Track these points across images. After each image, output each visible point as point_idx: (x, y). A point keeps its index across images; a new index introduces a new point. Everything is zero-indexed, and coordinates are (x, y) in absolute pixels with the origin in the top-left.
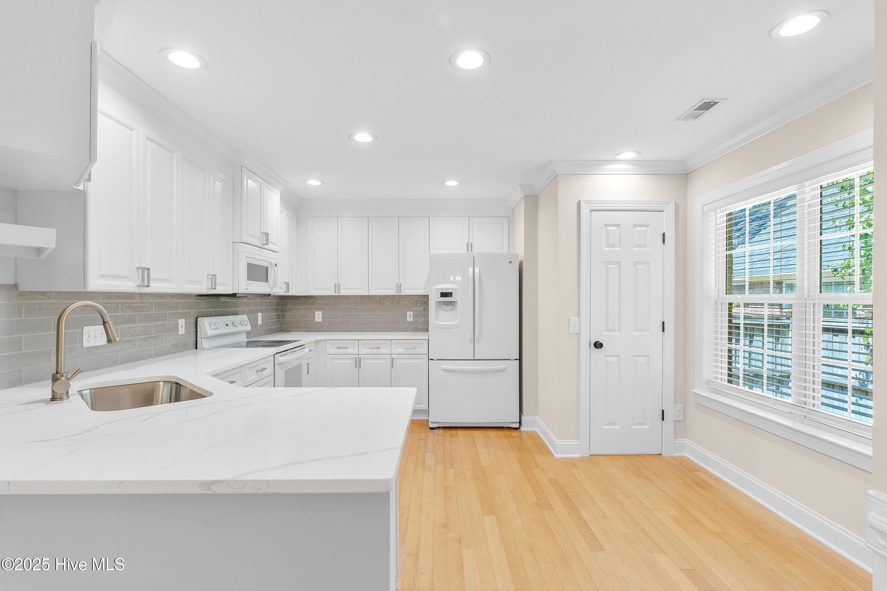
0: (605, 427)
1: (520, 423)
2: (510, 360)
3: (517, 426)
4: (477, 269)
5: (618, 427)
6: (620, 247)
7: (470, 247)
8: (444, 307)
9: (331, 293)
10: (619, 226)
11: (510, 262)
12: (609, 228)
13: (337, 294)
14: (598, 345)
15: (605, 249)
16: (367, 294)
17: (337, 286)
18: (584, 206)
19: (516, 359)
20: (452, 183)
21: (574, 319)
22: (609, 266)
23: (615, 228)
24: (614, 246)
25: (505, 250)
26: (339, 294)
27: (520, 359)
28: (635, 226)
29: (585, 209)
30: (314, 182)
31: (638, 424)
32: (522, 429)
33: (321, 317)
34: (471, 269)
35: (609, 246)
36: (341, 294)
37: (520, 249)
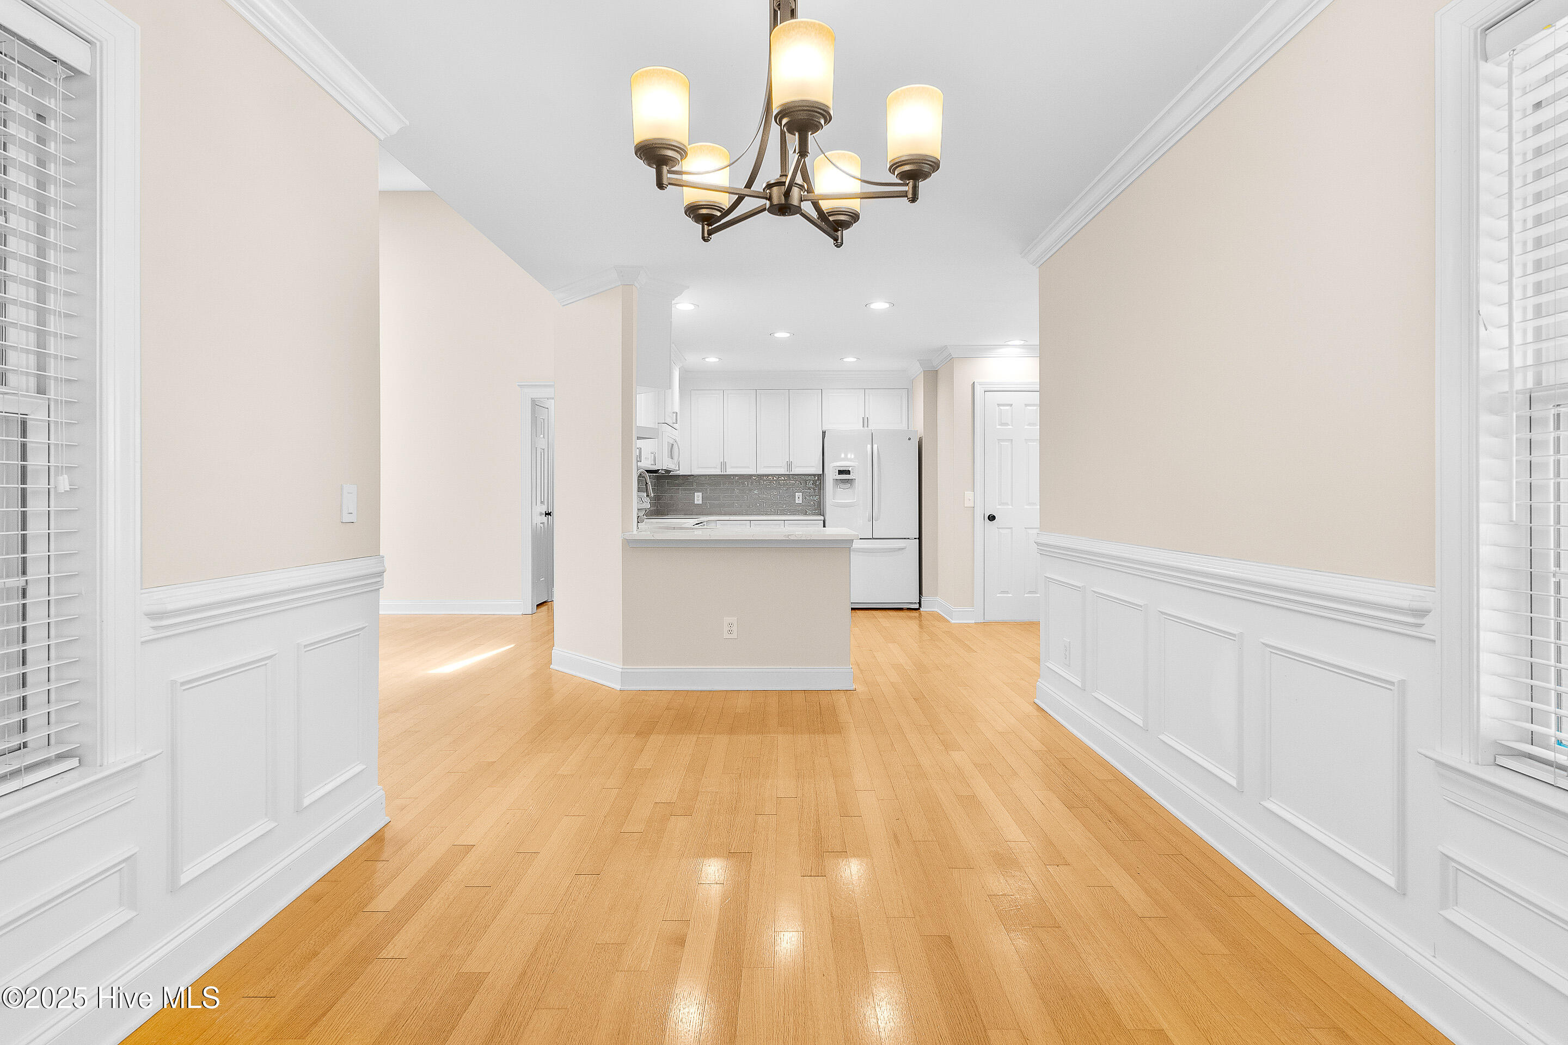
0: (998, 595)
1: (920, 603)
2: (909, 539)
3: (917, 606)
4: (875, 447)
5: (1010, 595)
6: (1012, 426)
7: (865, 422)
8: (842, 485)
9: (717, 472)
10: (1011, 405)
11: (910, 439)
12: (1002, 408)
13: (723, 473)
14: (992, 518)
15: (998, 427)
16: (754, 473)
17: (724, 465)
18: (977, 388)
19: (915, 538)
20: (851, 359)
21: (969, 494)
22: (1002, 443)
23: (1007, 408)
24: (1007, 424)
25: (904, 426)
26: (725, 473)
27: (920, 539)
28: (1026, 405)
29: (978, 389)
30: (712, 360)
31: (1030, 592)
32: (921, 609)
33: (700, 498)
34: (869, 447)
35: (1002, 424)
36: (727, 473)
37: (919, 426)
